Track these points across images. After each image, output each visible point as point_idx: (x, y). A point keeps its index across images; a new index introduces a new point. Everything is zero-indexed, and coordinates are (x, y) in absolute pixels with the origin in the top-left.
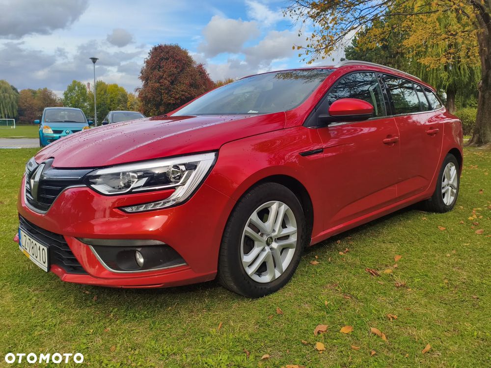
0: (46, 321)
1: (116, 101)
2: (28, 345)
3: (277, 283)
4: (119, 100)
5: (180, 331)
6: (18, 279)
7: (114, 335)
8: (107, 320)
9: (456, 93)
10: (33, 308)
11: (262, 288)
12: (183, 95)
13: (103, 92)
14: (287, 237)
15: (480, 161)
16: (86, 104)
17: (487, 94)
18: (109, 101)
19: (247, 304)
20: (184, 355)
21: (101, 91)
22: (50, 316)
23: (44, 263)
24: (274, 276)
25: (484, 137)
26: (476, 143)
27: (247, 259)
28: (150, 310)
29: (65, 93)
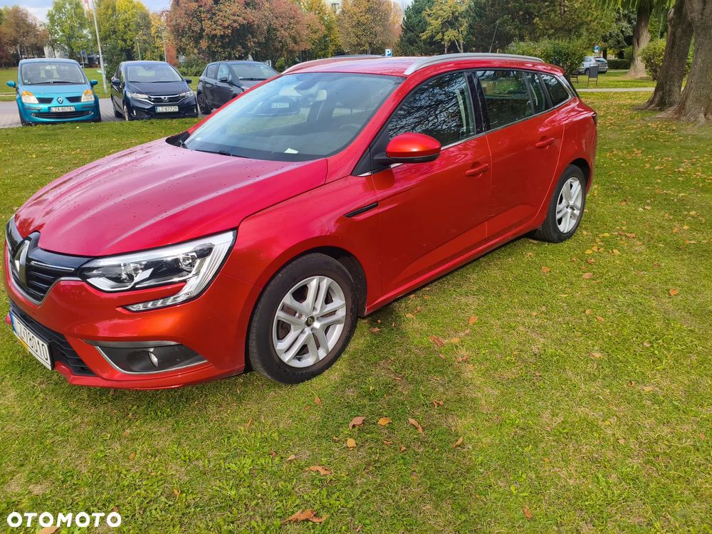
0: (58, 425)
1: (133, 27)
2: (40, 455)
3: (322, 365)
4: (138, 25)
5: (205, 431)
6: (19, 370)
7: (133, 439)
8: (126, 421)
9: (651, 11)
10: (41, 408)
11: (302, 374)
12: (235, 21)
13: (110, 12)
14: (333, 313)
15: (652, 139)
16: (85, 32)
17: (680, 30)
18: (121, 27)
19: (284, 391)
20: (206, 460)
21: (108, 8)
22: (61, 419)
23: (47, 359)
24: (318, 357)
25: (669, 95)
26: (658, 105)
27: (280, 346)
28: (174, 406)
29: (49, 15)
